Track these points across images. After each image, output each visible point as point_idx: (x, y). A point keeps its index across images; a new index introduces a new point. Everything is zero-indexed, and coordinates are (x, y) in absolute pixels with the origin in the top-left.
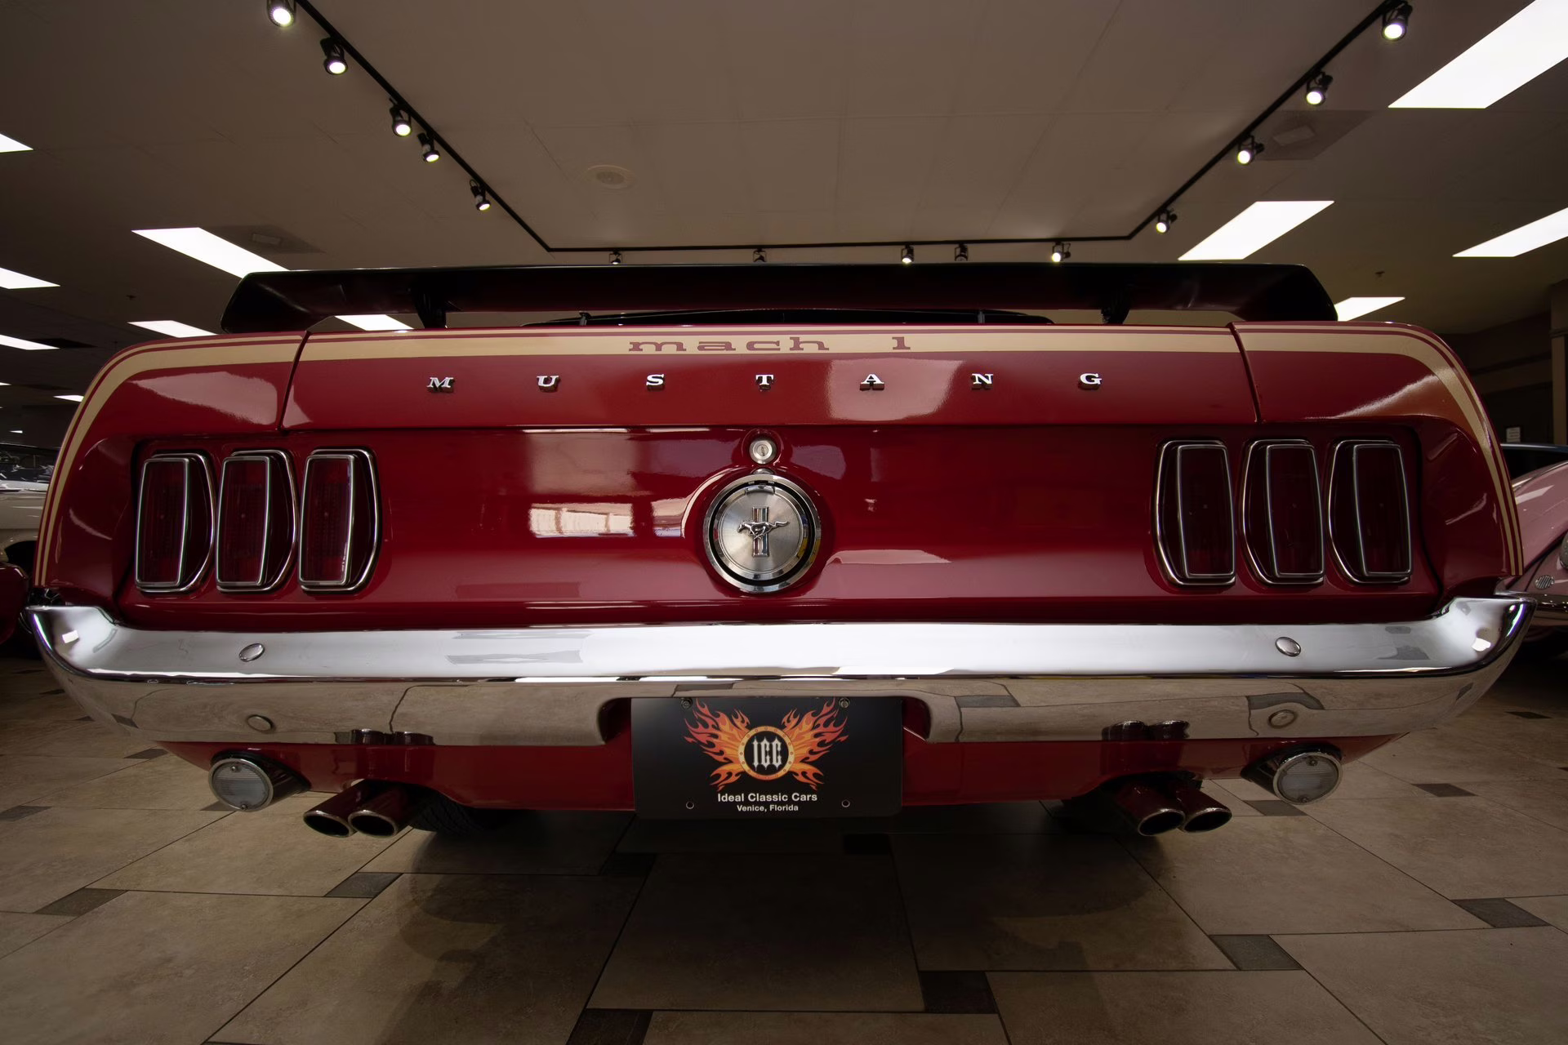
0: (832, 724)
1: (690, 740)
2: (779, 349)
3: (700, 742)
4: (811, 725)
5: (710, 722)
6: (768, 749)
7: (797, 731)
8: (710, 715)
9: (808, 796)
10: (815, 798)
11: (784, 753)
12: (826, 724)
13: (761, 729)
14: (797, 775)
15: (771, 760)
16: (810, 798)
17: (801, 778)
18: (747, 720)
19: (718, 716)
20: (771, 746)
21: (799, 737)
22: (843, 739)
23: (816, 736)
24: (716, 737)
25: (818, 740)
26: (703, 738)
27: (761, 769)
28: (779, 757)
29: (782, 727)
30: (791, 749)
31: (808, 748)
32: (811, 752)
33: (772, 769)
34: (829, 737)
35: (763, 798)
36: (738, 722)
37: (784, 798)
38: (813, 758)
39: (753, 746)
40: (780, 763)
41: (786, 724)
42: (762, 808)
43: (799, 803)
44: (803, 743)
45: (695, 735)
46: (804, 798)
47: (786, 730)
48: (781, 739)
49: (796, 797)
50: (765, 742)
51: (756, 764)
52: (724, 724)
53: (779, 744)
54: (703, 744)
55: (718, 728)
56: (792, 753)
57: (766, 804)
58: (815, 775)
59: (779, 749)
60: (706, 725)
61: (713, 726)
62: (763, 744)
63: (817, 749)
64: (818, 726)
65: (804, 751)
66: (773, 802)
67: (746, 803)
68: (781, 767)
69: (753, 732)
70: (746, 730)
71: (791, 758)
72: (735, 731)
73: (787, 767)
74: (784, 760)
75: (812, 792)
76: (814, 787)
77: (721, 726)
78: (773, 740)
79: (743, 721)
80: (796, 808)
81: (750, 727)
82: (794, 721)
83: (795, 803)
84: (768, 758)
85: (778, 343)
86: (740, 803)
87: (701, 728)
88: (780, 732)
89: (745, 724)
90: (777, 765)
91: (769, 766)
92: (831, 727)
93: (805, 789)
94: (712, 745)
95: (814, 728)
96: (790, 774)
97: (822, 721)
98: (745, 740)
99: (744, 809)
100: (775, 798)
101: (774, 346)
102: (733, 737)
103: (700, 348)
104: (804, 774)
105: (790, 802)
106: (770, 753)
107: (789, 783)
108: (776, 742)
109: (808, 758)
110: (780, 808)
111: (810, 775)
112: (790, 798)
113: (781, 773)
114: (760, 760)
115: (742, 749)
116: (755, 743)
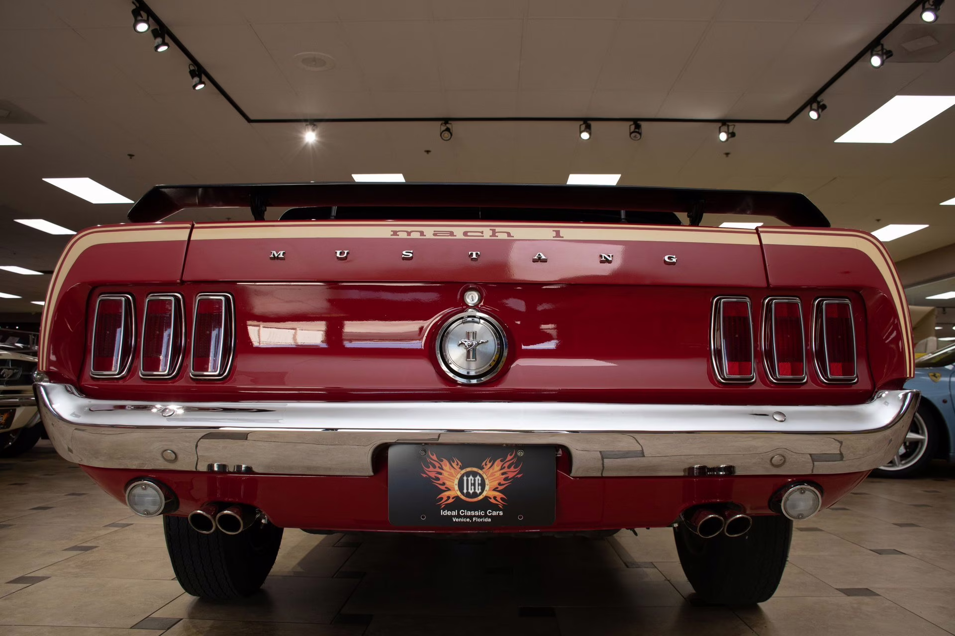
0: (513, 466)
1: (424, 475)
2: (483, 236)
3: (431, 477)
4: (499, 467)
5: (437, 465)
6: (473, 482)
7: (491, 471)
8: (437, 460)
9: (497, 512)
10: (501, 513)
11: (483, 485)
12: (509, 467)
13: (469, 469)
14: (491, 498)
15: (475, 489)
16: (499, 513)
17: (492, 501)
18: (460, 463)
19: (442, 461)
20: (475, 480)
21: (492, 475)
22: (519, 476)
23: (503, 474)
24: (441, 474)
25: (504, 476)
26: (433, 475)
27: (468, 495)
28: (480, 487)
29: (482, 468)
30: (487, 482)
31: (498, 482)
32: (500, 484)
33: (475, 495)
34: (511, 475)
35: (469, 513)
36: (454, 465)
37: (482, 513)
38: (501, 488)
39: (463, 479)
40: (480, 491)
41: (484, 466)
42: (468, 520)
43: (491, 517)
44: (495, 478)
45: (427, 472)
46: (494, 513)
47: (484, 470)
48: (481, 476)
49: (489, 513)
50: (471, 477)
51: (465, 491)
52: (446, 466)
53: (480, 479)
54: (433, 478)
55: (442, 469)
56: (488, 485)
57: (471, 517)
58: (502, 499)
59: (480, 482)
60: (434, 467)
61: (439, 467)
62: (469, 479)
63: (503, 482)
64: (504, 467)
65: (495, 484)
66: (475, 516)
67: (458, 516)
68: (481, 493)
69: (463, 471)
70: (459, 470)
71: (487, 488)
72: (452, 471)
73: (485, 494)
74: (483, 489)
75: (499, 510)
76: (501, 507)
77: (444, 467)
78: (476, 476)
79: (458, 464)
80: (490, 520)
81: (462, 468)
82: (489, 465)
83: (489, 517)
84: (473, 487)
85: (482, 232)
86: (455, 516)
87: (431, 469)
88: (480, 471)
89: (459, 466)
90: (478, 492)
91: (473, 493)
92: (512, 469)
93: (495, 507)
94: (438, 479)
95: (501, 469)
96: (486, 498)
97: (506, 465)
98: (459, 476)
99: (457, 520)
100: (477, 513)
101: (480, 234)
102: (451, 474)
103: (435, 235)
104: (495, 498)
105: (486, 516)
106: (474, 485)
107: (485, 504)
108: (478, 477)
109: (497, 488)
110: (479, 520)
111: (499, 499)
112: (486, 513)
113: (481, 497)
114: (467, 489)
115: (456, 482)
116: (465, 478)
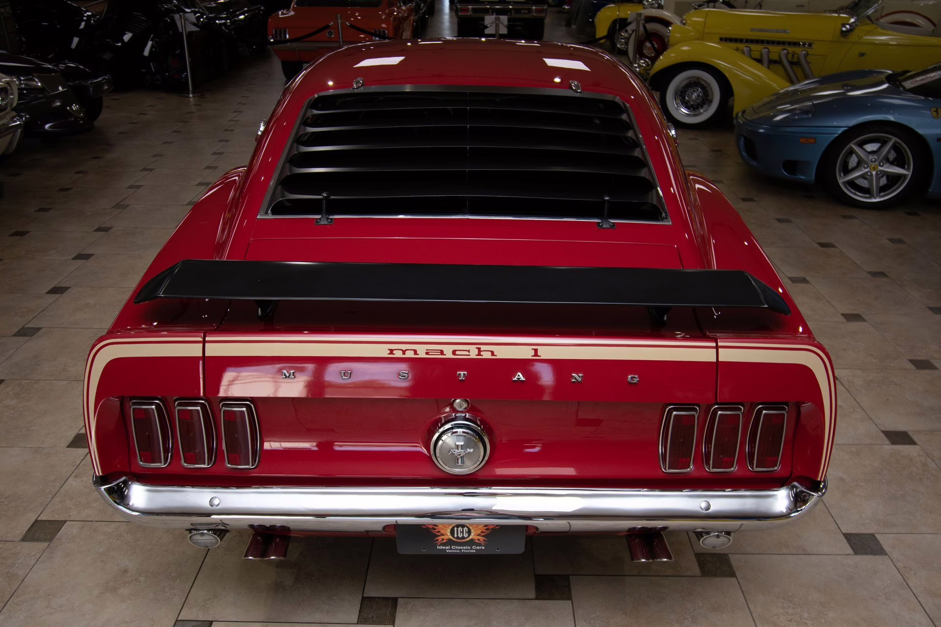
1: (424, 527)
2: (469, 355)
3: (428, 528)
6: (461, 531)
9: (480, 547)
10: (483, 548)
11: (469, 533)
13: (458, 523)
15: (463, 535)
17: (476, 541)
20: (463, 530)
21: (477, 527)
22: (497, 528)
24: (437, 526)
25: (485, 528)
26: (431, 526)
27: (458, 538)
28: (467, 534)
30: (472, 531)
31: (481, 531)
32: (482, 532)
33: (463, 538)
34: (491, 527)
35: (459, 548)
37: (469, 548)
38: (483, 534)
39: (454, 529)
40: (467, 536)
42: (458, 551)
43: (476, 550)
44: (478, 529)
45: (427, 525)
46: (478, 548)
47: (470, 525)
48: (468, 527)
49: (474, 548)
50: (460, 528)
51: (456, 536)
53: (467, 529)
54: (430, 528)
57: (460, 550)
58: (483, 540)
59: (467, 531)
62: (459, 529)
63: (485, 531)
65: (479, 532)
66: (463, 549)
67: (451, 549)
68: (467, 537)
69: (454, 525)
70: (451, 524)
71: (472, 534)
74: (469, 535)
75: (482, 546)
76: (483, 544)
78: (464, 528)
80: (475, 552)
83: (474, 550)
84: (461, 534)
85: (469, 351)
86: (448, 549)
88: (467, 525)
93: (479, 545)
94: (435, 529)
96: (472, 540)
98: (451, 527)
99: (450, 551)
100: (465, 548)
101: (467, 353)
102: (444, 526)
104: (478, 540)
105: (472, 549)
106: (463, 532)
108: (466, 528)
109: (480, 534)
110: (467, 551)
111: (481, 540)
113: (468, 539)
115: (449, 531)
116: (456, 529)
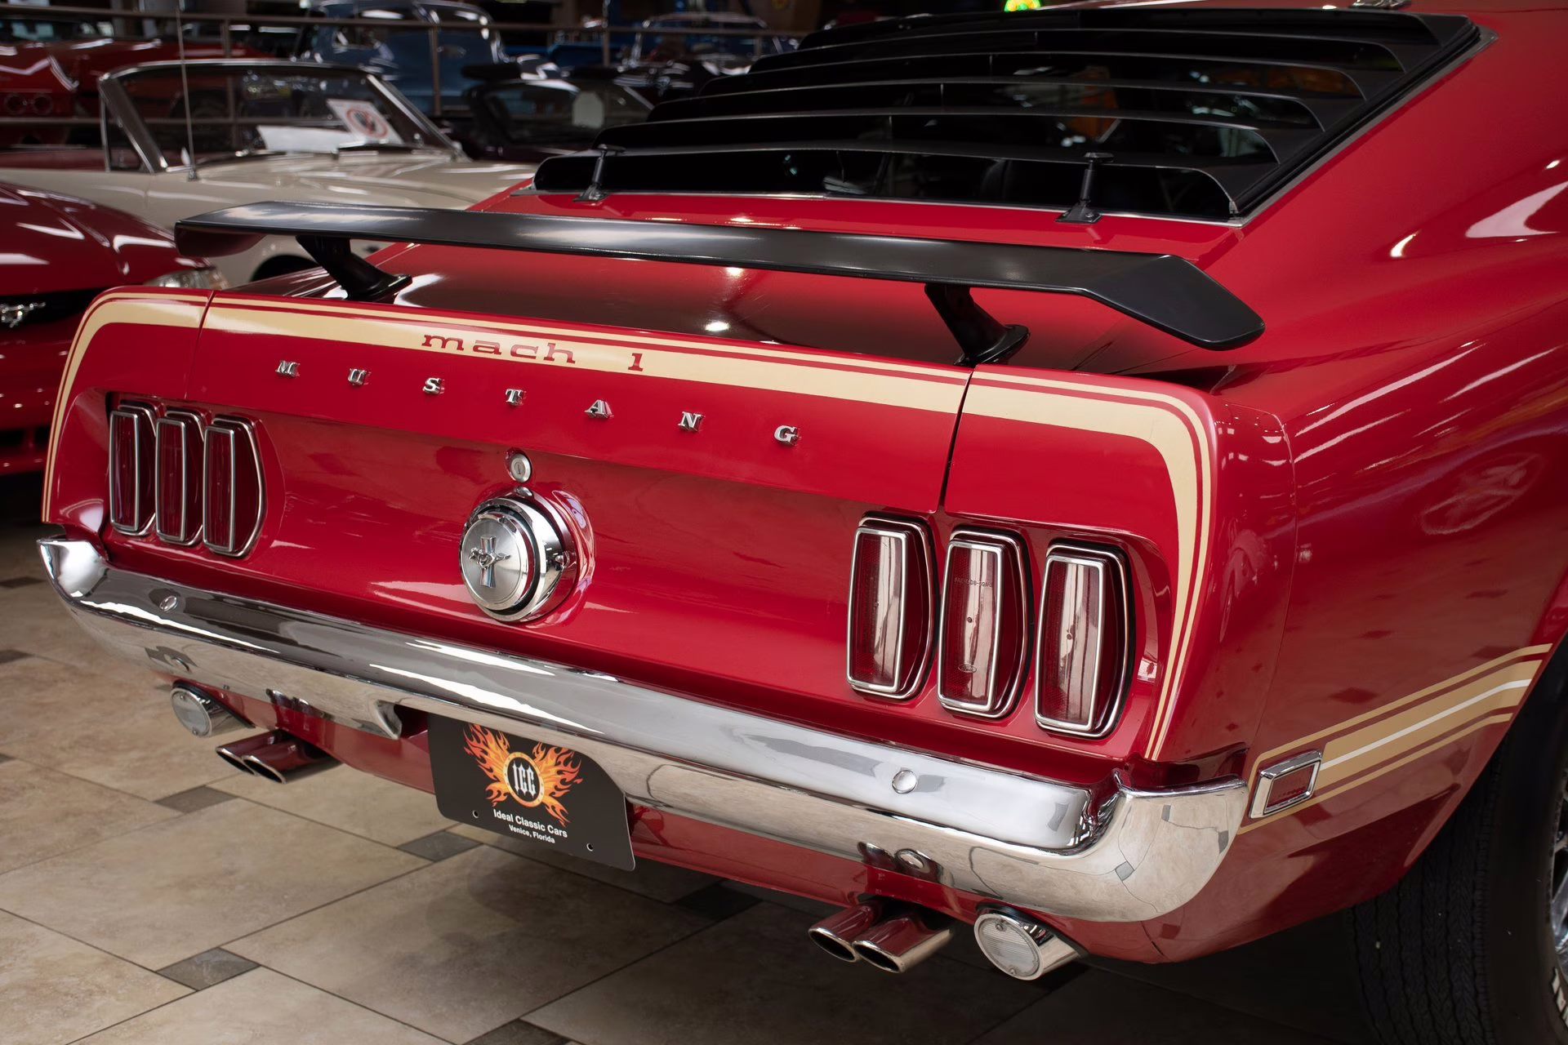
0: (570, 763)
1: (467, 751)
3: (475, 755)
4: (554, 761)
5: (482, 739)
6: (524, 776)
7: (544, 764)
8: (481, 731)
9: (560, 831)
10: (565, 834)
11: (536, 783)
12: (566, 764)
13: (518, 755)
14: (549, 807)
15: (528, 787)
16: (562, 833)
17: (550, 811)
18: (508, 745)
19: (487, 733)
20: (527, 774)
21: (546, 771)
22: (579, 781)
23: (559, 772)
24: (486, 753)
26: (478, 752)
27: (520, 794)
28: (533, 786)
29: (533, 757)
30: (540, 780)
31: (554, 784)
32: (557, 788)
33: (530, 796)
34: (567, 777)
35: (527, 823)
36: (501, 744)
37: (541, 827)
38: (558, 794)
39: (513, 769)
40: (534, 791)
41: (536, 755)
42: (528, 833)
43: (554, 836)
44: (550, 777)
45: (471, 747)
46: (555, 831)
47: (536, 761)
48: (533, 769)
49: (551, 829)
50: (521, 768)
51: (517, 788)
52: (491, 743)
53: (532, 773)
54: (477, 758)
55: (487, 746)
56: (542, 785)
57: (530, 830)
58: (562, 811)
59: (533, 779)
60: (480, 741)
61: (485, 744)
62: (520, 770)
63: (560, 786)
64: (560, 763)
65: (552, 786)
66: (534, 829)
67: (515, 824)
68: (535, 796)
69: (512, 756)
70: (507, 753)
71: (541, 790)
72: (499, 752)
73: (539, 798)
74: (538, 791)
76: (562, 824)
77: (490, 746)
78: (527, 768)
79: (505, 744)
80: (553, 841)
81: (510, 750)
82: (542, 754)
83: (551, 836)
84: (525, 784)
86: (511, 823)
87: (474, 742)
88: (531, 761)
89: (506, 748)
90: (533, 793)
91: (526, 793)
92: (567, 768)
94: (484, 761)
95: (555, 766)
96: (543, 805)
97: (562, 759)
98: (507, 762)
99: (515, 830)
100: (536, 826)
102: (498, 757)
104: (552, 807)
105: (546, 832)
106: (526, 780)
107: (543, 814)
108: (529, 770)
109: (554, 793)
110: (541, 837)
111: (557, 810)
112: (546, 829)
113: (538, 803)
114: (519, 786)
115: (505, 770)
116: (515, 767)
